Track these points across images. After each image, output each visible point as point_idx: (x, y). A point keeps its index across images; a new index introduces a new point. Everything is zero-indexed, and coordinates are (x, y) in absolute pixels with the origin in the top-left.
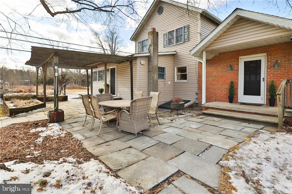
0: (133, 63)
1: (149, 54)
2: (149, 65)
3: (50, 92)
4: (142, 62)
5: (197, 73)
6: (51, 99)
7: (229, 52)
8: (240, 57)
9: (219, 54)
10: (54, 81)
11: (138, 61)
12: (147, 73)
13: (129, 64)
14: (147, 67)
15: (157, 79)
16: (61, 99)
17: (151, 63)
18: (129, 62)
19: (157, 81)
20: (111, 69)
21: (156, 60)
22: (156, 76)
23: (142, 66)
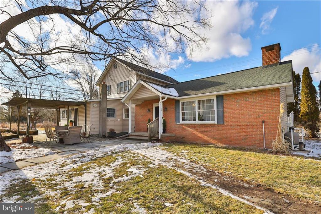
0: (87, 106)
1: (100, 100)
2: (100, 107)
3: (23, 127)
4: (95, 105)
5: (134, 113)
6: (22, 133)
7: (148, 100)
8: (154, 104)
9: (145, 101)
10: (27, 118)
11: (91, 104)
12: (99, 113)
13: (84, 106)
14: (99, 109)
15: (105, 117)
16: (32, 133)
17: (101, 106)
18: (84, 105)
19: (106, 118)
20: (75, 109)
21: (105, 104)
22: (105, 115)
23: (95, 108)
